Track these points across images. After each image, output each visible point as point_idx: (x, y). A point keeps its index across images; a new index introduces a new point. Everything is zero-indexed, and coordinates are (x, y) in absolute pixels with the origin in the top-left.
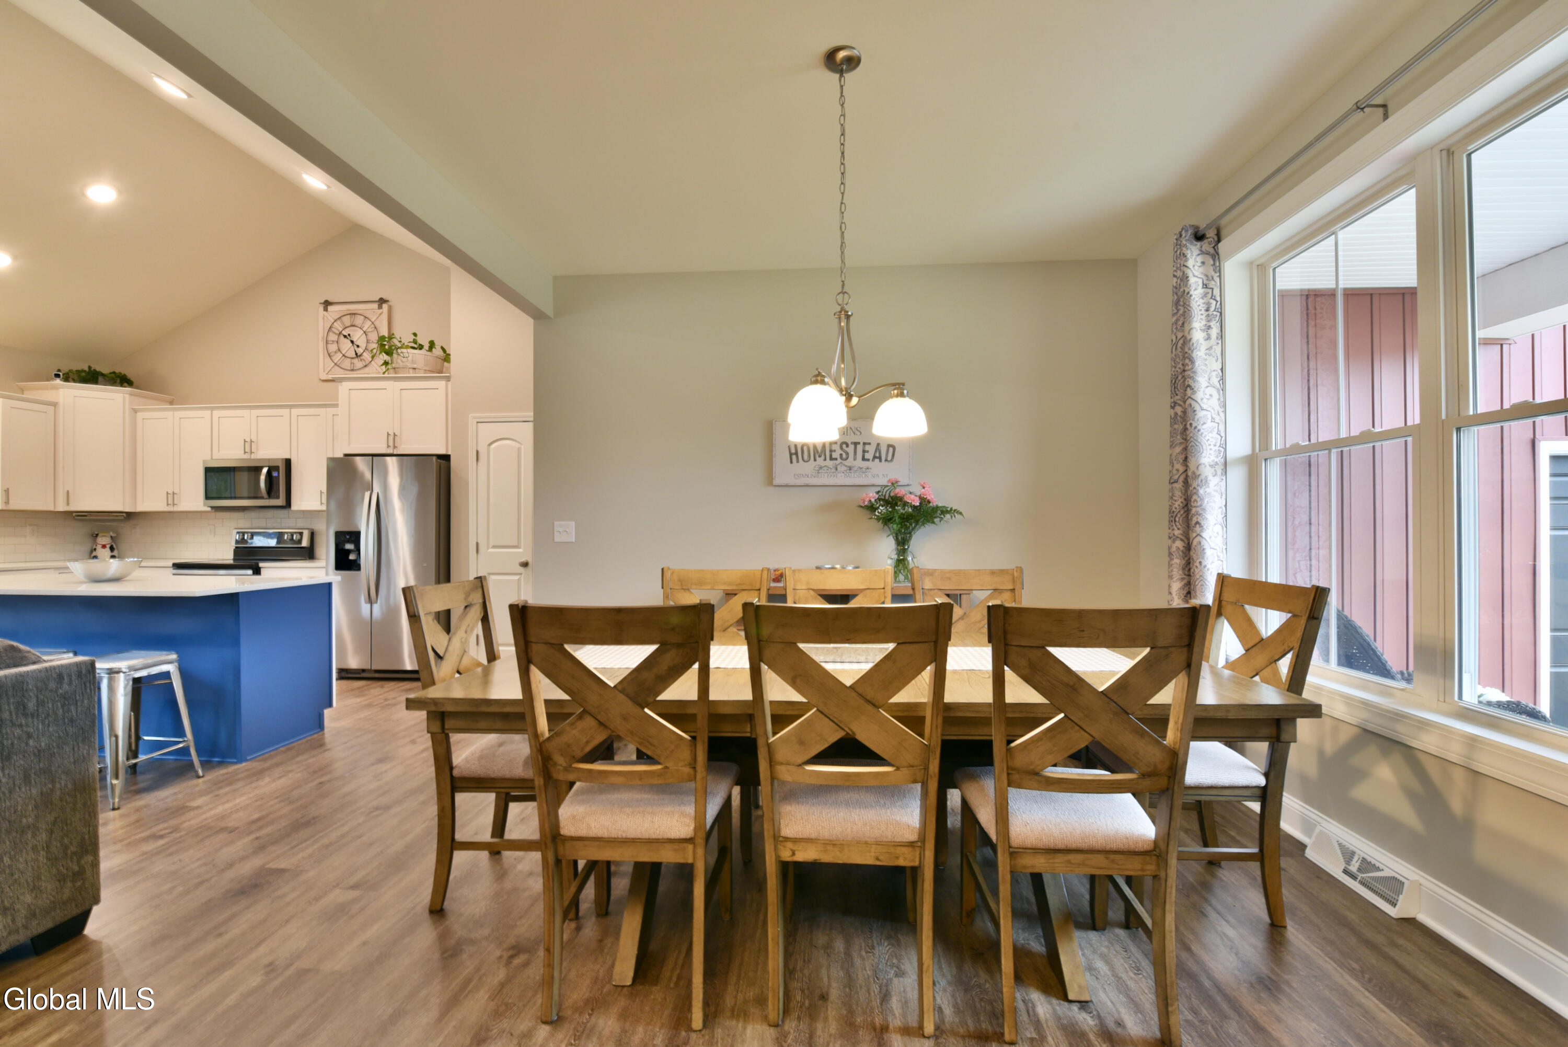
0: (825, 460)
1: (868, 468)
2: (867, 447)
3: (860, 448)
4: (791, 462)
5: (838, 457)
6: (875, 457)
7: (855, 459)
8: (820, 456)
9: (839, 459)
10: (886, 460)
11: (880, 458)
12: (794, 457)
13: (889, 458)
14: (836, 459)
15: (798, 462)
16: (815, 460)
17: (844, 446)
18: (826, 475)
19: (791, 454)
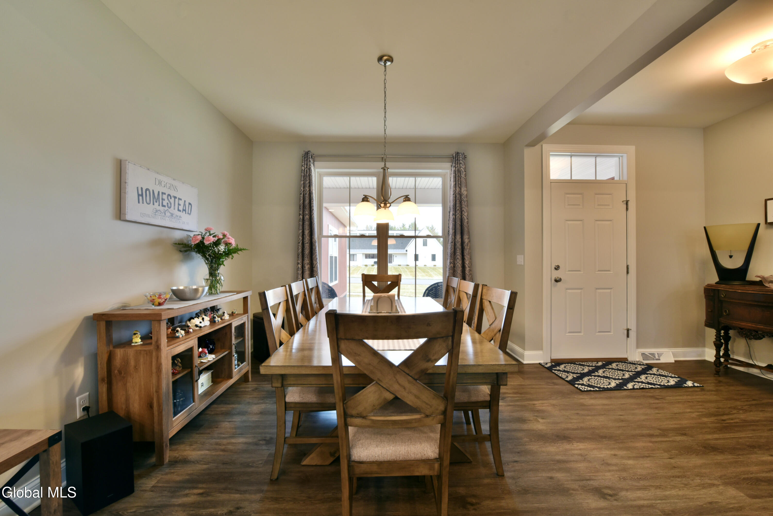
0: (159, 205)
1: (180, 217)
2: (180, 201)
3: (177, 200)
4: (139, 202)
5: (166, 205)
6: (183, 210)
7: (174, 209)
8: (156, 202)
9: (166, 206)
10: (188, 213)
11: (185, 211)
12: (141, 198)
13: (189, 213)
14: (164, 206)
15: (143, 203)
16: (154, 204)
17: (169, 197)
18: (159, 217)
19: (139, 195)
